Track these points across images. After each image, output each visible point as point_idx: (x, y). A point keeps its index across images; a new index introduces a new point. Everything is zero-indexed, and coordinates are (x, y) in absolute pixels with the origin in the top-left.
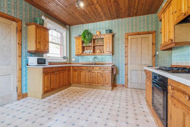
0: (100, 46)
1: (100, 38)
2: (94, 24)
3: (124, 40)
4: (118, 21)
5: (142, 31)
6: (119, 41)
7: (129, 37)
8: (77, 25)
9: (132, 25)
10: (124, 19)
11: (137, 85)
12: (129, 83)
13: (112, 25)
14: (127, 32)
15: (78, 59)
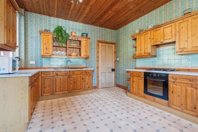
0: (73, 48)
1: (77, 40)
2: (66, 22)
3: (96, 46)
4: (91, 27)
5: (108, 41)
6: (92, 45)
7: (100, 44)
8: (39, 15)
9: (102, 35)
10: (96, 27)
11: (105, 84)
12: (100, 84)
13: (85, 29)
14: (99, 39)
15: (42, 62)
